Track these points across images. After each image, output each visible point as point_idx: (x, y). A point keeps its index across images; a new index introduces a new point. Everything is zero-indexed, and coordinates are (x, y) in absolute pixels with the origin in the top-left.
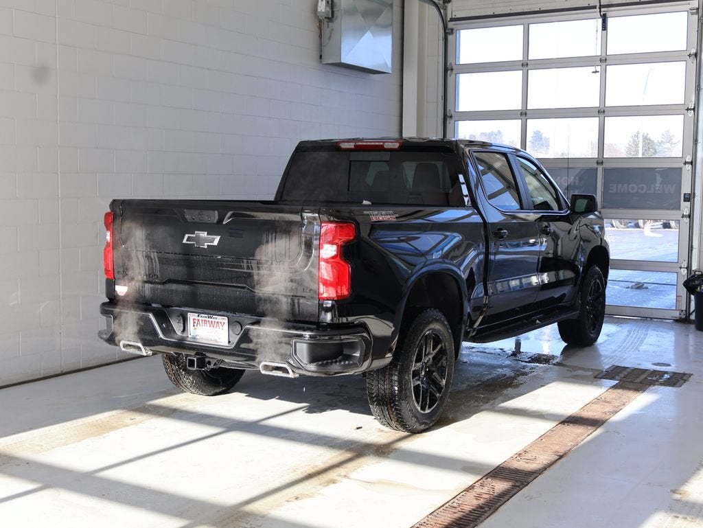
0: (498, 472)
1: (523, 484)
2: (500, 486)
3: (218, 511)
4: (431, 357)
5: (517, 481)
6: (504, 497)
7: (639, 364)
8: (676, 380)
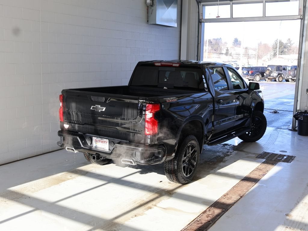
0: (216, 204)
1: (226, 210)
2: (217, 211)
3: (104, 222)
4: (190, 154)
5: (223, 209)
6: (219, 216)
7: (274, 151)
8: (289, 159)
